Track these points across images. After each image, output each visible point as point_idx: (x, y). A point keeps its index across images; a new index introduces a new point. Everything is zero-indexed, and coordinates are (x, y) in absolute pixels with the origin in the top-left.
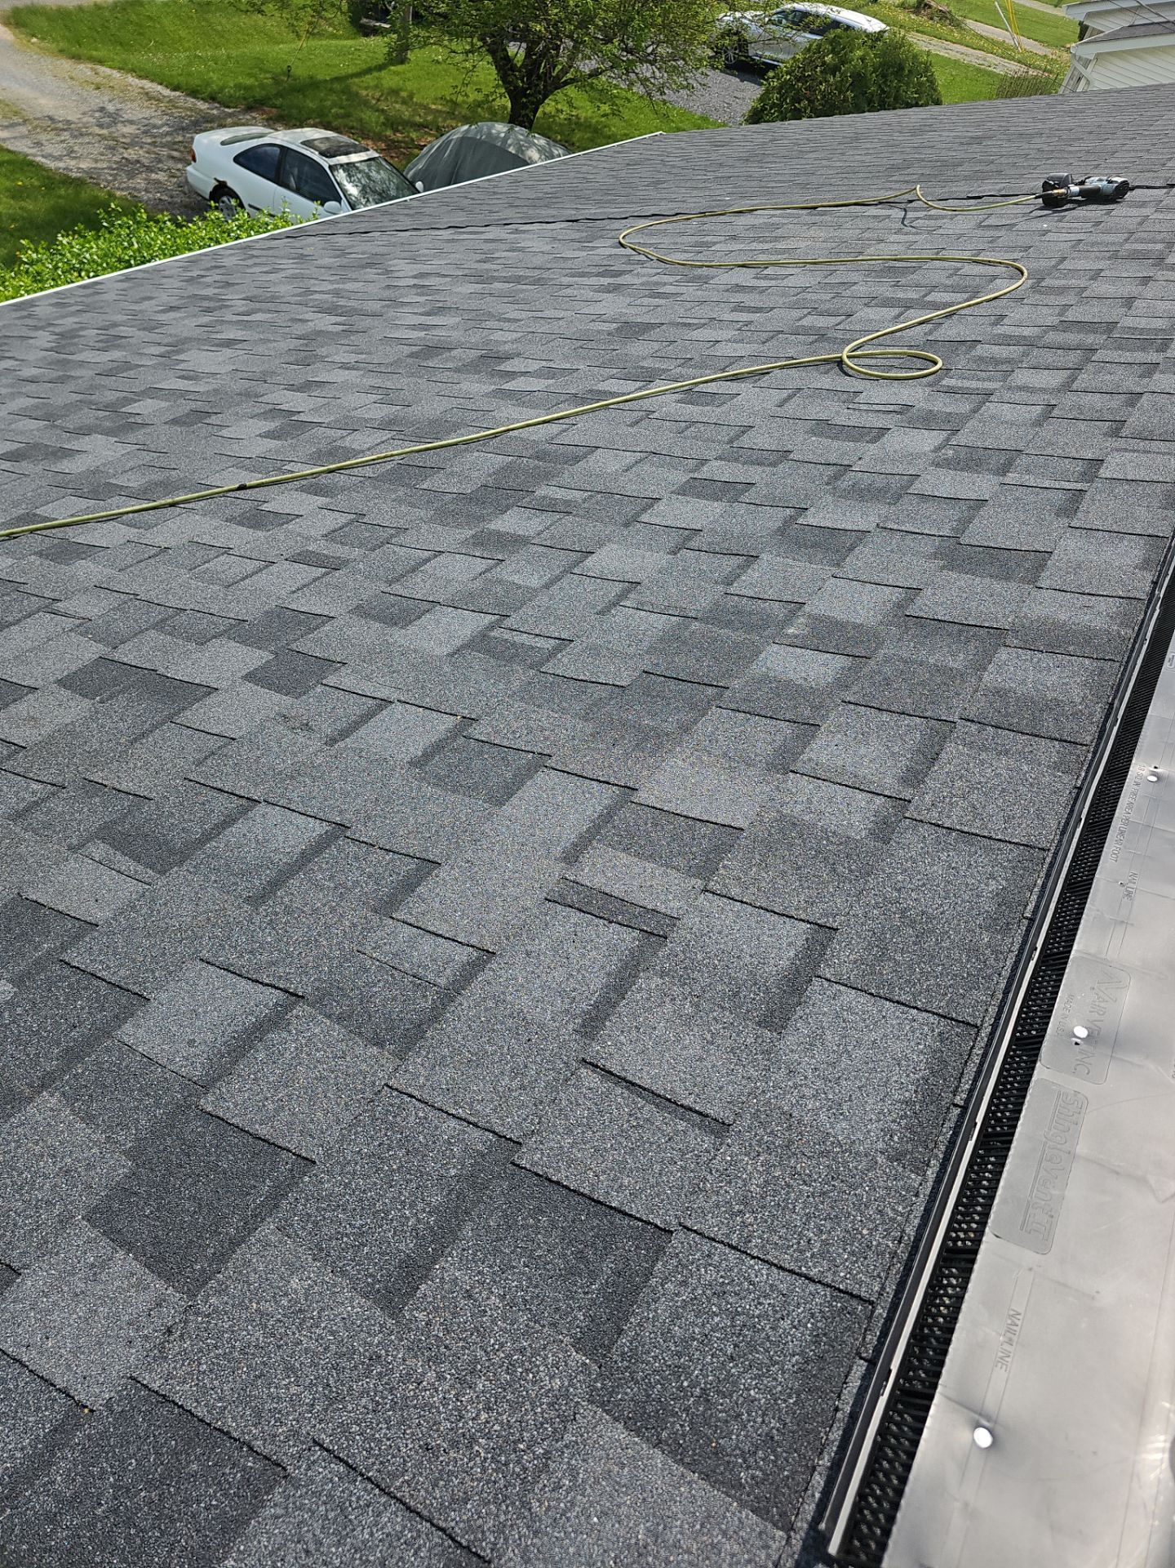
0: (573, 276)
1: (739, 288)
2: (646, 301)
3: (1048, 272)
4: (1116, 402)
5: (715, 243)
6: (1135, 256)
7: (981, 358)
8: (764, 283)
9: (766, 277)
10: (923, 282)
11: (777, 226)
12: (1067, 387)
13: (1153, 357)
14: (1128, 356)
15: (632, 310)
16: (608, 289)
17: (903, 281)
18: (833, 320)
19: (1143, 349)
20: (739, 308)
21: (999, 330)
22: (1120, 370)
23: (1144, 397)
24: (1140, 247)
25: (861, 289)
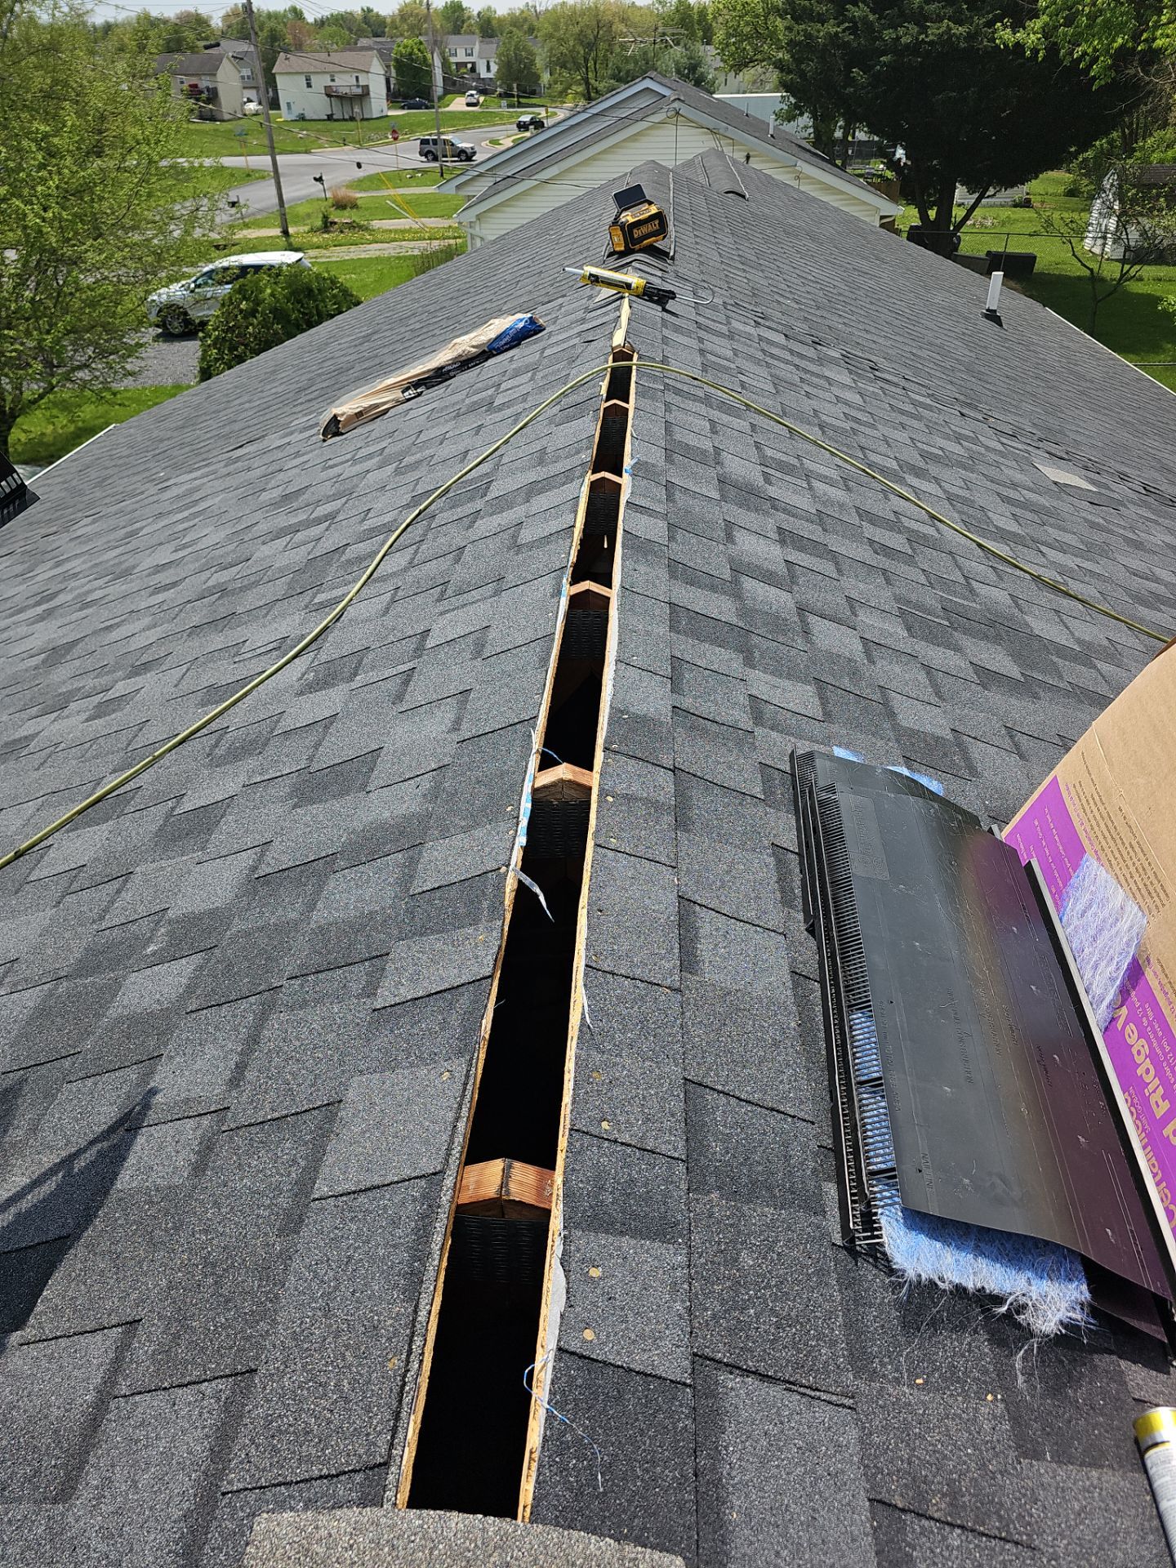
0: (12, 615)
1: (159, 568)
2: (74, 617)
3: (407, 452)
4: (445, 564)
5: (142, 529)
6: (473, 408)
7: (348, 561)
8: (181, 554)
9: (185, 547)
10: (310, 501)
11: (197, 489)
12: (411, 564)
13: (479, 504)
14: (460, 512)
15: (60, 632)
16: (41, 618)
17: (295, 505)
18: (235, 570)
19: (471, 499)
20: (158, 590)
21: (367, 525)
22: (452, 529)
23: (467, 549)
24: (475, 398)
25: (263, 527)
